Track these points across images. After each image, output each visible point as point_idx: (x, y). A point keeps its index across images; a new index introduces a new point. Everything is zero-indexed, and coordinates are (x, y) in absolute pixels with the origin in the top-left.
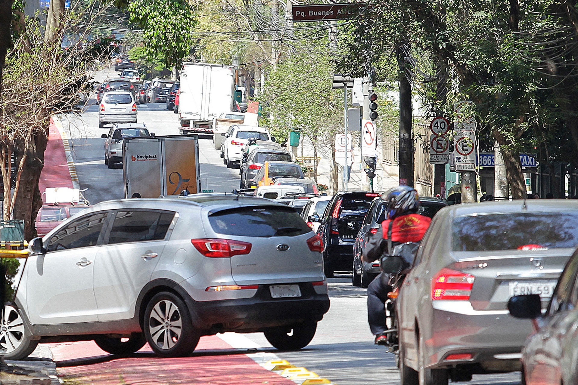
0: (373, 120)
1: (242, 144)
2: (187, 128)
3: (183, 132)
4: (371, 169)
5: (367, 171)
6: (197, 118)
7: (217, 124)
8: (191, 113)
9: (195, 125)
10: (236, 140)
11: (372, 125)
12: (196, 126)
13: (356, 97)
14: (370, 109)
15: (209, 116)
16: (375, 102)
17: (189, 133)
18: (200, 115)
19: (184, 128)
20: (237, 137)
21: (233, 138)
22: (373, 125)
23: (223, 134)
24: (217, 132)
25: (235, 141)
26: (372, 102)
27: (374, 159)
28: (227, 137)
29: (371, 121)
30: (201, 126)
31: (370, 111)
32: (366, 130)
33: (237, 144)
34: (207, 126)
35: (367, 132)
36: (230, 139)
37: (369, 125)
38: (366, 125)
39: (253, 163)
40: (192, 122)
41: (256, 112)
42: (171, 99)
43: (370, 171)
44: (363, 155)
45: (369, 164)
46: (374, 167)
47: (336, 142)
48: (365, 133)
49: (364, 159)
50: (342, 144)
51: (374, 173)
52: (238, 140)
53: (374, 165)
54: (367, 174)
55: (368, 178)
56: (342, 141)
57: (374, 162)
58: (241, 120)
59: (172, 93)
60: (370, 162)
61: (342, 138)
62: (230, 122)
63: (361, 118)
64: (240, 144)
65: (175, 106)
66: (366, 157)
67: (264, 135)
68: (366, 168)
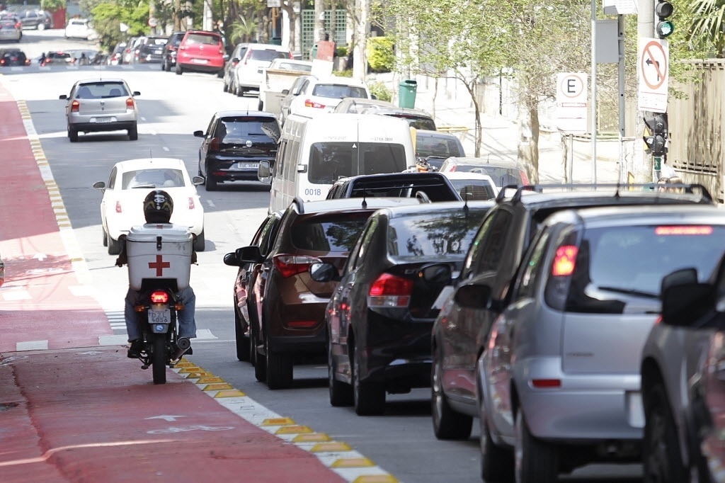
0: (663, 37)
1: (323, 107)
4: (659, 137)
5: (650, 141)
7: (267, 78)
10: (314, 99)
11: (661, 47)
14: (658, 14)
20: (314, 94)
21: (308, 95)
22: (663, 47)
23: (286, 92)
24: (269, 90)
25: (311, 101)
27: (665, 116)
28: (297, 95)
29: (659, 41)
31: (657, 18)
32: (647, 57)
33: (315, 105)
35: (649, 62)
36: (303, 98)
37: (654, 49)
38: (647, 49)
41: (331, 58)
42: (169, 57)
43: (655, 141)
44: (640, 109)
45: (653, 127)
46: (664, 134)
47: (558, 89)
48: (645, 64)
49: (642, 116)
50: (569, 91)
51: (664, 145)
52: (318, 100)
53: (663, 129)
54: (649, 147)
55: (650, 155)
56: (569, 86)
57: (665, 124)
58: (305, 72)
59: (171, 47)
60: (655, 122)
61: (569, 81)
62: (288, 74)
63: (620, 38)
64: (319, 106)
65: (177, 64)
66: (646, 112)
67: (359, 90)
68: (647, 135)
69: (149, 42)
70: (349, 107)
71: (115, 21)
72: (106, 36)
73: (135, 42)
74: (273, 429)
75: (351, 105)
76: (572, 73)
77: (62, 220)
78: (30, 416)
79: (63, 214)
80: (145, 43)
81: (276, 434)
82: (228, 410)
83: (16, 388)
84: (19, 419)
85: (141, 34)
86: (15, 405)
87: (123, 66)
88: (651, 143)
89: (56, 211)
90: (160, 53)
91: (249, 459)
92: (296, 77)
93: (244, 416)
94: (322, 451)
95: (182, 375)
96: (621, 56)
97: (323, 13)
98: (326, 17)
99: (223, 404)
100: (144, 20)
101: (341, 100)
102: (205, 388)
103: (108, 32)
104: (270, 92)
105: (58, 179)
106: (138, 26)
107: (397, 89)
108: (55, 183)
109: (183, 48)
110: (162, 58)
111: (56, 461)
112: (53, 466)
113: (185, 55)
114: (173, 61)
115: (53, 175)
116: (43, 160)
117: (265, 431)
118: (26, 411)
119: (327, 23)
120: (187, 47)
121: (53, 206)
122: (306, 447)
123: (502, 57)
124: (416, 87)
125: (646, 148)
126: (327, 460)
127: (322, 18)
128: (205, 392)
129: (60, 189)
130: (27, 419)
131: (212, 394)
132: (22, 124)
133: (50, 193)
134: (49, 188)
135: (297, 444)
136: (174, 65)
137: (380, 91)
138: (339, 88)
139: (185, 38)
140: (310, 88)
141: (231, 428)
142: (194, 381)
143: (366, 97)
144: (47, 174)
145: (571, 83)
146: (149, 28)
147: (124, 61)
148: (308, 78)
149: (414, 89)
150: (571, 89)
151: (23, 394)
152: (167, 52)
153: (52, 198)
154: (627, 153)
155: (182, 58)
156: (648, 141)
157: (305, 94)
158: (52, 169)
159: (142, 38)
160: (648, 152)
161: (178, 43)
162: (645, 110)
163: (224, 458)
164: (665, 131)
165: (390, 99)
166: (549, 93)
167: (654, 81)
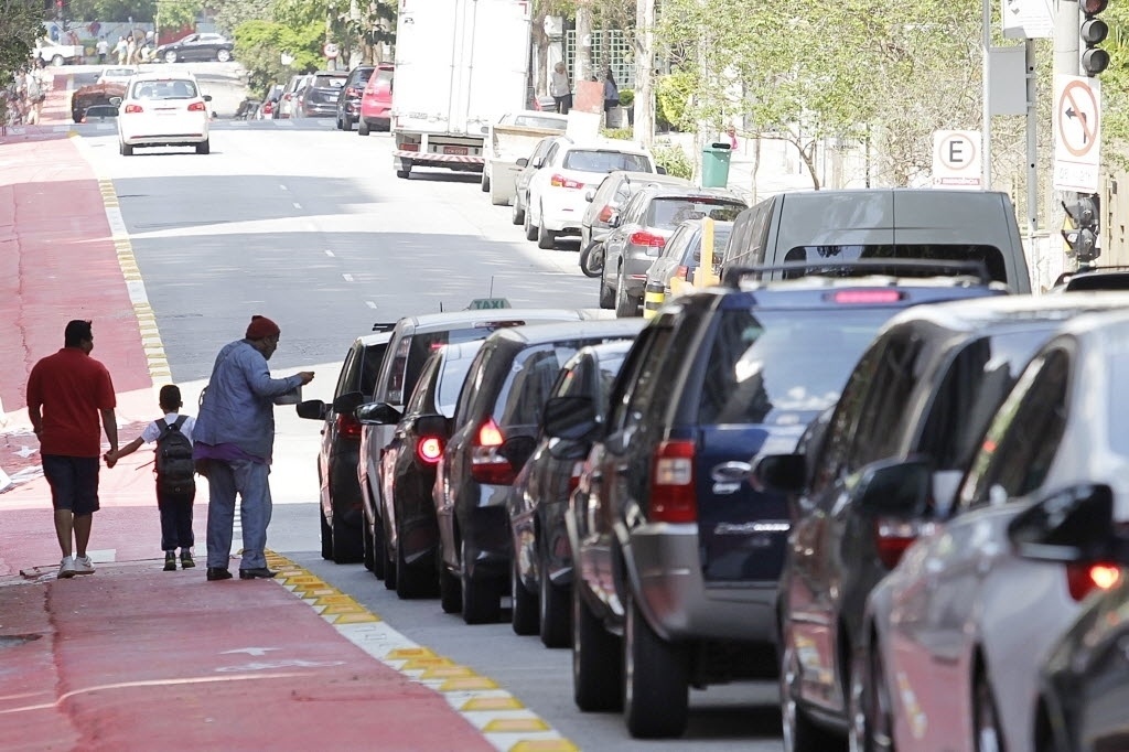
0: (1091, 74)
1: (580, 186)
2: (412, 155)
3: (401, 165)
4: (1086, 232)
5: (1073, 238)
6: (440, 128)
7: (495, 141)
8: (424, 117)
9: (434, 145)
11: (1089, 90)
12: (435, 150)
13: (1016, 11)
14: (1085, 39)
15: (468, 122)
16: (1101, 16)
17: (416, 169)
18: (447, 120)
19: (404, 154)
20: (566, 165)
21: (556, 168)
22: (1093, 89)
23: (525, 162)
24: (498, 160)
25: (561, 178)
26: (1089, 17)
27: (1096, 199)
28: (540, 167)
29: (1086, 80)
30: (448, 148)
31: (1083, 44)
32: (1067, 105)
33: (568, 184)
34: (464, 148)
35: (1070, 113)
36: (547, 172)
37: (1078, 93)
38: (1067, 93)
39: (644, 226)
40: (425, 139)
41: (598, 107)
42: (347, 107)
43: (1080, 237)
44: (1056, 187)
45: (1076, 215)
46: (1094, 226)
47: (935, 156)
48: (1065, 116)
49: (1061, 199)
50: (952, 160)
51: (1094, 242)
52: (571, 175)
53: (1093, 218)
54: (1071, 247)
55: (1074, 259)
56: (952, 152)
57: (1095, 211)
58: (557, 131)
59: (351, 90)
60: (1081, 209)
61: (952, 143)
62: (530, 134)
63: (1029, 76)
64: (574, 185)
65: (361, 119)
66: (1067, 192)
67: (638, 160)
68: (1068, 227)
69: (321, 84)
70: (620, 186)
71: (273, 50)
72: (258, 72)
73: (298, 82)
74: (397, 664)
75: (622, 182)
76: (958, 131)
77: (157, 365)
78: (54, 650)
79: (159, 356)
80: (313, 84)
81: (401, 670)
82: (348, 641)
83: (45, 615)
84: (37, 656)
85: (311, 69)
86: (37, 637)
87: (279, 122)
88: (1074, 241)
89: (148, 351)
90: (334, 99)
91: (344, 699)
92: (539, 139)
93: (366, 648)
94: (455, 690)
95: (297, 594)
96: (1030, 104)
97: (588, 36)
98: (593, 42)
99: (341, 632)
100: (316, 47)
101: (607, 175)
102: (325, 610)
103: (262, 67)
104: (500, 163)
105: (155, 300)
106: (308, 57)
107: (700, 158)
108: (149, 308)
109: (370, 92)
110: (337, 108)
111: (70, 708)
112: (66, 715)
113: (373, 103)
114: (355, 114)
115: (148, 294)
116: (133, 271)
117: (388, 667)
118: (49, 645)
119: (595, 51)
120: (376, 92)
121: (143, 344)
122: (434, 684)
123: (851, 107)
124: (729, 153)
125: (1068, 249)
126: (456, 701)
127: (587, 44)
128: (323, 616)
129: (157, 317)
130: (49, 655)
131: (329, 619)
132: (105, 214)
133: (141, 323)
134: (139, 316)
135: (424, 681)
136: (356, 120)
137: (674, 160)
138: (607, 155)
139: (373, 76)
140: (560, 157)
141: (340, 663)
142: (310, 602)
143: (649, 170)
144: (138, 293)
145: (956, 147)
146: (324, 59)
147: (281, 112)
148: (558, 140)
149: (726, 157)
150: (955, 156)
151: (52, 621)
152: (345, 97)
153: (143, 332)
154: (1041, 257)
155: (368, 108)
156: (1069, 239)
157: (551, 165)
158: (145, 285)
159: (309, 76)
160: (1070, 255)
161: (363, 84)
162: (1065, 189)
163: (310, 699)
164: (1096, 222)
165: (691, 173)
166: (922, 164)
167: (1079, 145)
